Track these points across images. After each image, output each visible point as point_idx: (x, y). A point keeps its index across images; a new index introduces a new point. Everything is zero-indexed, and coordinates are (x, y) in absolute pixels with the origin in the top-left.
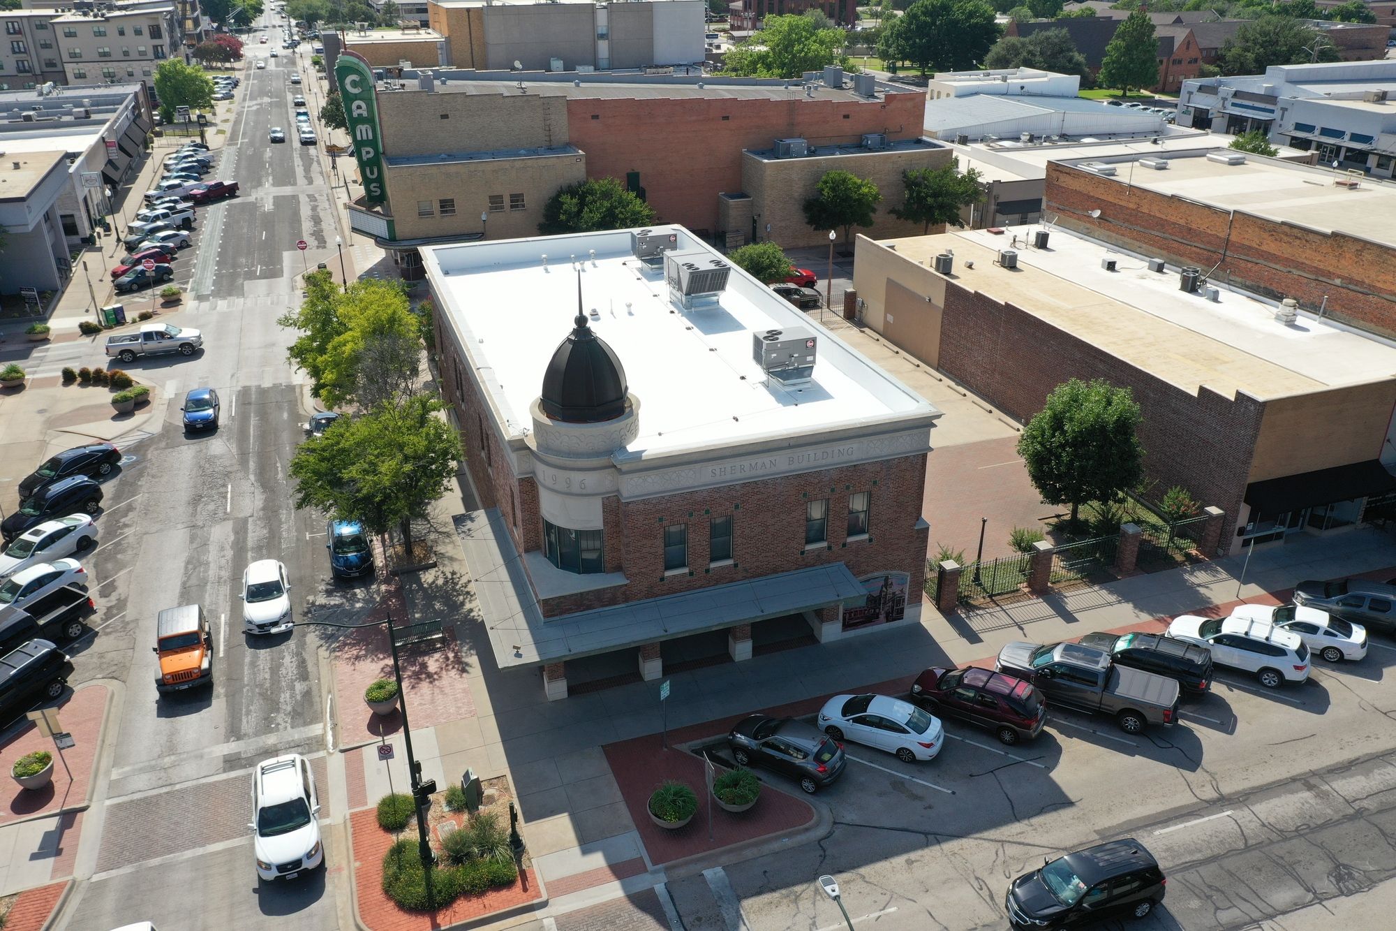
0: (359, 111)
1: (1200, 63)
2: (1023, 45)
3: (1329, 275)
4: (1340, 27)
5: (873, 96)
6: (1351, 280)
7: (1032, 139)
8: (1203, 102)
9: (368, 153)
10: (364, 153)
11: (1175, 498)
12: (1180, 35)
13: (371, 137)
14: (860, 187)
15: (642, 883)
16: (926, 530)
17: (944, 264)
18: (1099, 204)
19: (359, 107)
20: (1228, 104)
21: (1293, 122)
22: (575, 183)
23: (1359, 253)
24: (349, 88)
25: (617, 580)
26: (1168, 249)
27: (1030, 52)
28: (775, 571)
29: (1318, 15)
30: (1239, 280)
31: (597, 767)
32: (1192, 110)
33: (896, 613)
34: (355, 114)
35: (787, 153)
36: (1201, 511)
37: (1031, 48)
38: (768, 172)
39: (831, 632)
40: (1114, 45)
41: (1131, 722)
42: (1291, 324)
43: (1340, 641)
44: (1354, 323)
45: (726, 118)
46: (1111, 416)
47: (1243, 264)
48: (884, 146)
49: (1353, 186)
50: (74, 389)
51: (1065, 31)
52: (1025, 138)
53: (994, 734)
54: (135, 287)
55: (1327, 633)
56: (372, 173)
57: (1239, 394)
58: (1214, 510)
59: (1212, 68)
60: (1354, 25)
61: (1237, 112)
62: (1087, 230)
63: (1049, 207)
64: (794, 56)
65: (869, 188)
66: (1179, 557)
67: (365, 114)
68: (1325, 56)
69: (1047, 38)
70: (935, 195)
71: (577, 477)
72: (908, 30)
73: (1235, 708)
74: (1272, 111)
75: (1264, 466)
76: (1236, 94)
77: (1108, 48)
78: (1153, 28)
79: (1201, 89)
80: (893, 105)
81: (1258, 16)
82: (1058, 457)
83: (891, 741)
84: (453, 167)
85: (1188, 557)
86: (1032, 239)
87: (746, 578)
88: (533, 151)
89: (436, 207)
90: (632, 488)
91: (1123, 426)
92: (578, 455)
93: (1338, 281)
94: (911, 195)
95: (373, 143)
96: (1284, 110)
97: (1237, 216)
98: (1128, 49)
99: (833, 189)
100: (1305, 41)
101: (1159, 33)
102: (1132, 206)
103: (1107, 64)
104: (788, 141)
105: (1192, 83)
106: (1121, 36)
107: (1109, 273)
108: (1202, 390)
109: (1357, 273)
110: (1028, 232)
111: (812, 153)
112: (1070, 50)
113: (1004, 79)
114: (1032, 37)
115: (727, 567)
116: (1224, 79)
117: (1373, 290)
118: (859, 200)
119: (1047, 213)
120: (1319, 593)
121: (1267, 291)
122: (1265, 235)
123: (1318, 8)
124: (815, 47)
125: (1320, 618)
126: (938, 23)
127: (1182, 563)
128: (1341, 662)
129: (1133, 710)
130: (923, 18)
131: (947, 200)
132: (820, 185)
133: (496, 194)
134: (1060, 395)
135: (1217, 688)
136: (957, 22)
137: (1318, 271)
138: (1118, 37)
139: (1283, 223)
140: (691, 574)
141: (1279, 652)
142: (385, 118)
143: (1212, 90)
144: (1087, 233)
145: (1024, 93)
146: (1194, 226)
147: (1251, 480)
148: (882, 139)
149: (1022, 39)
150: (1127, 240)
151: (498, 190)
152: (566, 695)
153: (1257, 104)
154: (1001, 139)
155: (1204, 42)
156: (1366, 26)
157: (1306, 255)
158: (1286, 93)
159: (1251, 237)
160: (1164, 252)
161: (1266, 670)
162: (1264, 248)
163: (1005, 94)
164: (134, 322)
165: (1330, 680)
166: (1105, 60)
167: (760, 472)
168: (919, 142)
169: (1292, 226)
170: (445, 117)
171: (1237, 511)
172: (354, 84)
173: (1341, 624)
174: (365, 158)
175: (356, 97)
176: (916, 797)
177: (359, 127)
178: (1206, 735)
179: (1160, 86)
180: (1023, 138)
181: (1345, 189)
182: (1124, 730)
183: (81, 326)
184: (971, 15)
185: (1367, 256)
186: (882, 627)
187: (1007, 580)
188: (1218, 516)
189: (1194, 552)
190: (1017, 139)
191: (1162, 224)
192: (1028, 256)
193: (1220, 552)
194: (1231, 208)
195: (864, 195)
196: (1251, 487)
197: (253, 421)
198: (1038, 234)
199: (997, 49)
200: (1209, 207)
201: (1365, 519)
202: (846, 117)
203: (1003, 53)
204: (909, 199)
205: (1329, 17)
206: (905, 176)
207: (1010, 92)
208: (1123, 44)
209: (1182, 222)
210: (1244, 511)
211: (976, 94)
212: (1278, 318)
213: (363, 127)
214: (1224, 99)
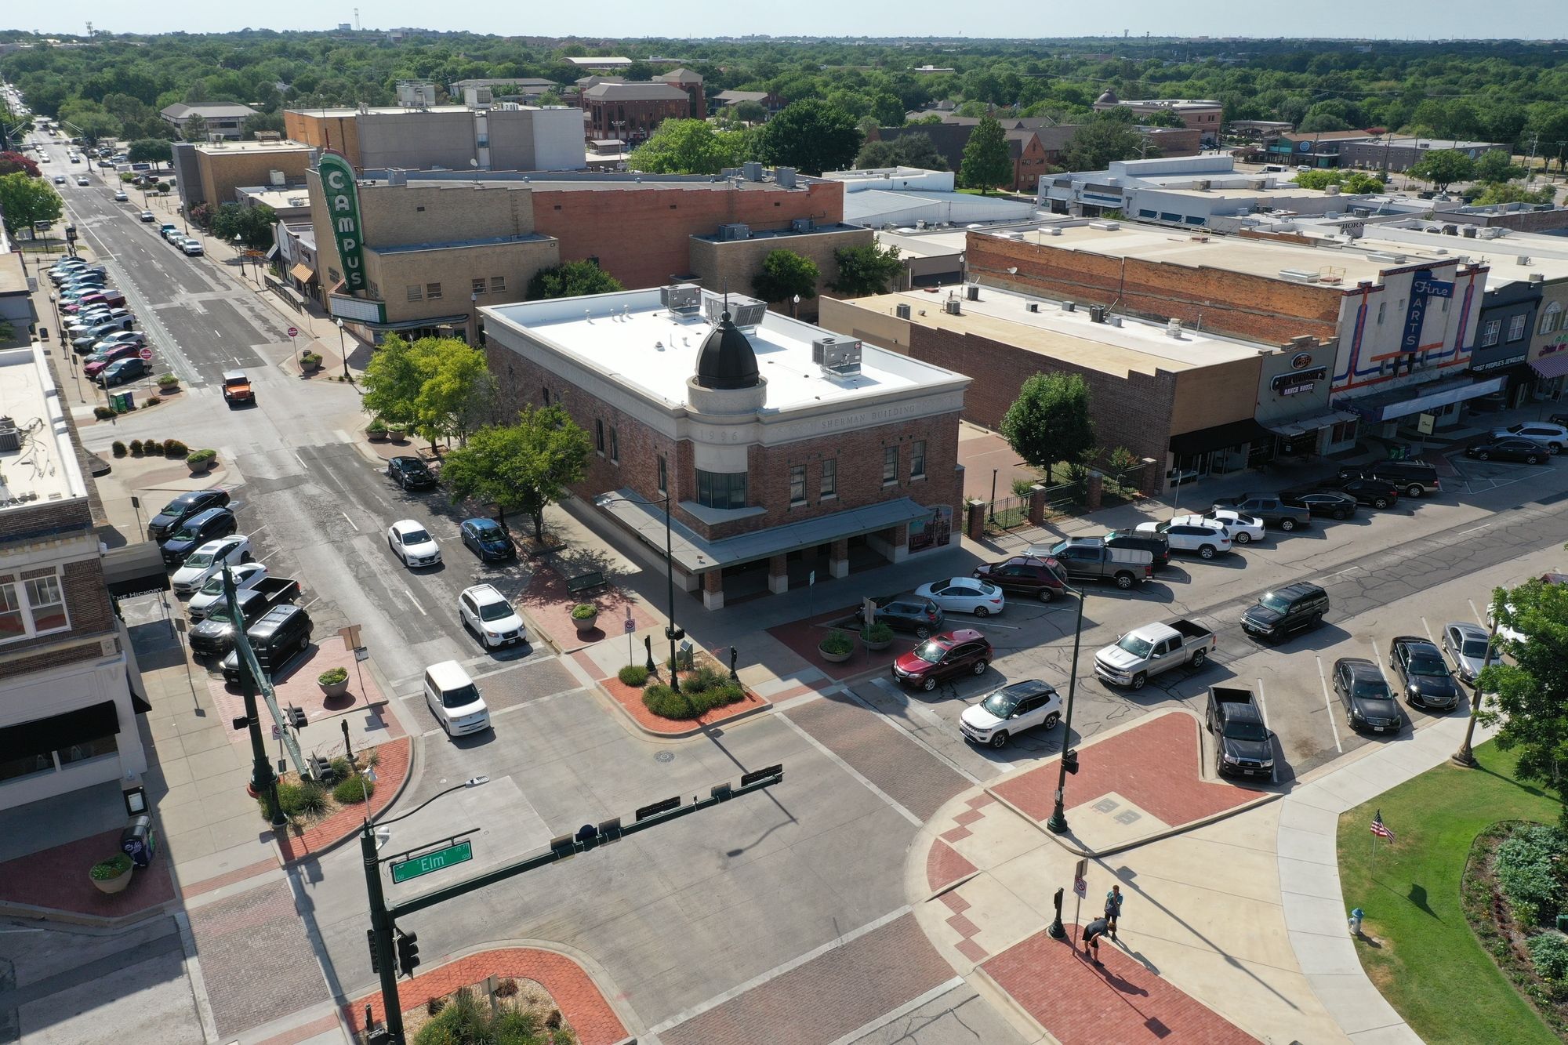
0: (342, 205)
1: (1046, 163)
2: (890, 148)
3: (1200, 298)
4: (1158, 131)
5: (795, 187)
6: (1217, 301)
7: (926, 226)
8: (1059, 194)
9: (349, 244)
10: (346, 244)
11: (1120, 456)
12: (1026, 138)
13: (352, 229)
14: (800, 263)
15: (833, 690)
16: (961, 472)
17: (904, 311)
18: (1014, 262)
19: (341, 201)
20: (1081, 196)
21: (1138, 208)
22: (552, 266)
23: (1220, 280)
24: (332, 183)
25: (759, 511)
26: (1075, 293)
27: (896, 155)
28: (863, 503)
29: (1137, 121)
30: (1134, 311)
31: (768, 640)
32: (1050, 202)
33: (944, 540)
34: (338, 208)
35: (732, 237)
36: (1140, 462)
37: (898, 151)
38: (719, 253)
39: (901, 554)
40: (970, 148)
41: (1124, 581)
42: (1178, 337)
43: (1247, 527)
44: (1222, 333)
45: (674, 207)
46: (1072, 393)
47: (1135, 298)
48: (812, 229)
49: (1204, 240)
50: (128, 460)
51: (926, 135)
52: (920, 225)
53: (1036, 597)
54: (119, 380)
55: (1238, 523)
56: (353, 263)
57: (1158, 370)
58: (1149, 460)
59: (1056, 168)
60: (1168, 129)
61: (1089, 202)
62: (1007, 285)
63: (971, 269)
64: (700, 156)
65: (809, 264)
66: (1128, 498)
67: (347, 208)
68: (1150, 154)
69: (912, 141)
70: (866, 269)
71: (730, 430)
72: (776, 136)
73: (1188, 571)
74: (1119, 200)
75: (1180, 425)
76: (1087, 187)
77: (965, 150)
78: (1004, 130)
79: (1056, 183)
80: (816, 194)
81: (1088, 121)
82: (1037, 428)
83: (969, 603)
84: (440, 254)
85: (1135, 497)
86: (965, 294)
87: (845, 509)
88: (508, 238)
89: (424, 291)
90: (771, 436)
91: (1080, 400)
92: (734, 413)
93: (1207, 303)
94: (845, 270)
95: (354, 235)
96: (1129, 199)
97: (1128, 261)
98: (983, 152)
99: (779, 265)
100: (1133, 142)
101: (1009, 136)
102: (1043, 261)
103: (966, 165)
104: (732, 226)
105: (1047, 179)
106: (976, 139)
107: (1033, 314)
108: (1131, 373)
109: (1220, 295)
110: (960, 291)
111: (752, 237)
112: (932, 153)
113: (887, 176)
114: (898, 140)
115: (832, 500)
116: (1073, 174)
117: (1233, 306)
118: (802, 275)
119: (970, 275)
120: (1229, 504)
121: (1157, 317)
122: (1151, 274)
123: (1135, 115)
124: (718, 148)
125: (1233, 515)
126: (805, 129)
127: (1131, 501)
128: (1251, 543)
129: (1125, 571)
130: (788, 125)
131: (877, 273)
132: (766, 262)
133: (479, 277)
134: (1030, 385)
135: (1172, 563)
136: (822, 128)
137: (1192, 297)
138: (973, 140)
139: (1163, 263)
140: (808, 505)
141: (1210, 532)
142: (366, 211)
143: (1066, 184)
144: (1007, 288)
145: (907, 188)
146: (1095, 273)
147: (1173, 434)
148: (811, 223)
149: (888, 143)
150: (1040, 289)
151: (481, 273)
152: (722, 605)
153: (1106, 195)
154: (898, 227)
155: (1047, 146)
156: (1180, 130)
157: (1182, 285)
158: (1129, 185)
159: (1140, 277)
160: (1073, 296)
161: (1204, 546)
162: (1151, 284)
163: (891, 189)
164: (144, 407)
165: (1244, 552)
166: (963, 161)
167: (854, 424)
168: (841, 226)
169: (1170, 265)
170: (421, 209)
171: (1165, 458)
172: (336, 180)
173: (1247, 518)
174: (346, 250)
175: (339, 192)
176: (996, 633)
177: (342, 219)
178: (1173, 586)
179: (1013, 185)
180: (919, 225)
181: (1199, 242)
182: (1120, 588)
183: (96, 412)
184: (835, 121)
185: (1226, 281)
186: (935, 550)
187: (1014, 520)
188: (1152, 464)
189: (1138, 494)
190: (914, 227)
191: (1068, 274)
192: (966, 306)
193: (1157, 492)
194: (1122, 256)
195: (805, 271)
196: (1174, 439)
197: (329, 470)
198: (970, 289)
199: (865, 150)
200: (1105, 256)
201: (1249, 466)
202: (777, 204)
203: (873, 155)
204: (842, 275)
205: (1146, 123)
206: (836, 254)
207: (895, 187)
208: (978, 146)
209: (1085, 270)
210: (1170, 457)
211: (866, 189)
212: (1168, 334)
213: (345, 220)
214: (1077, 192)
